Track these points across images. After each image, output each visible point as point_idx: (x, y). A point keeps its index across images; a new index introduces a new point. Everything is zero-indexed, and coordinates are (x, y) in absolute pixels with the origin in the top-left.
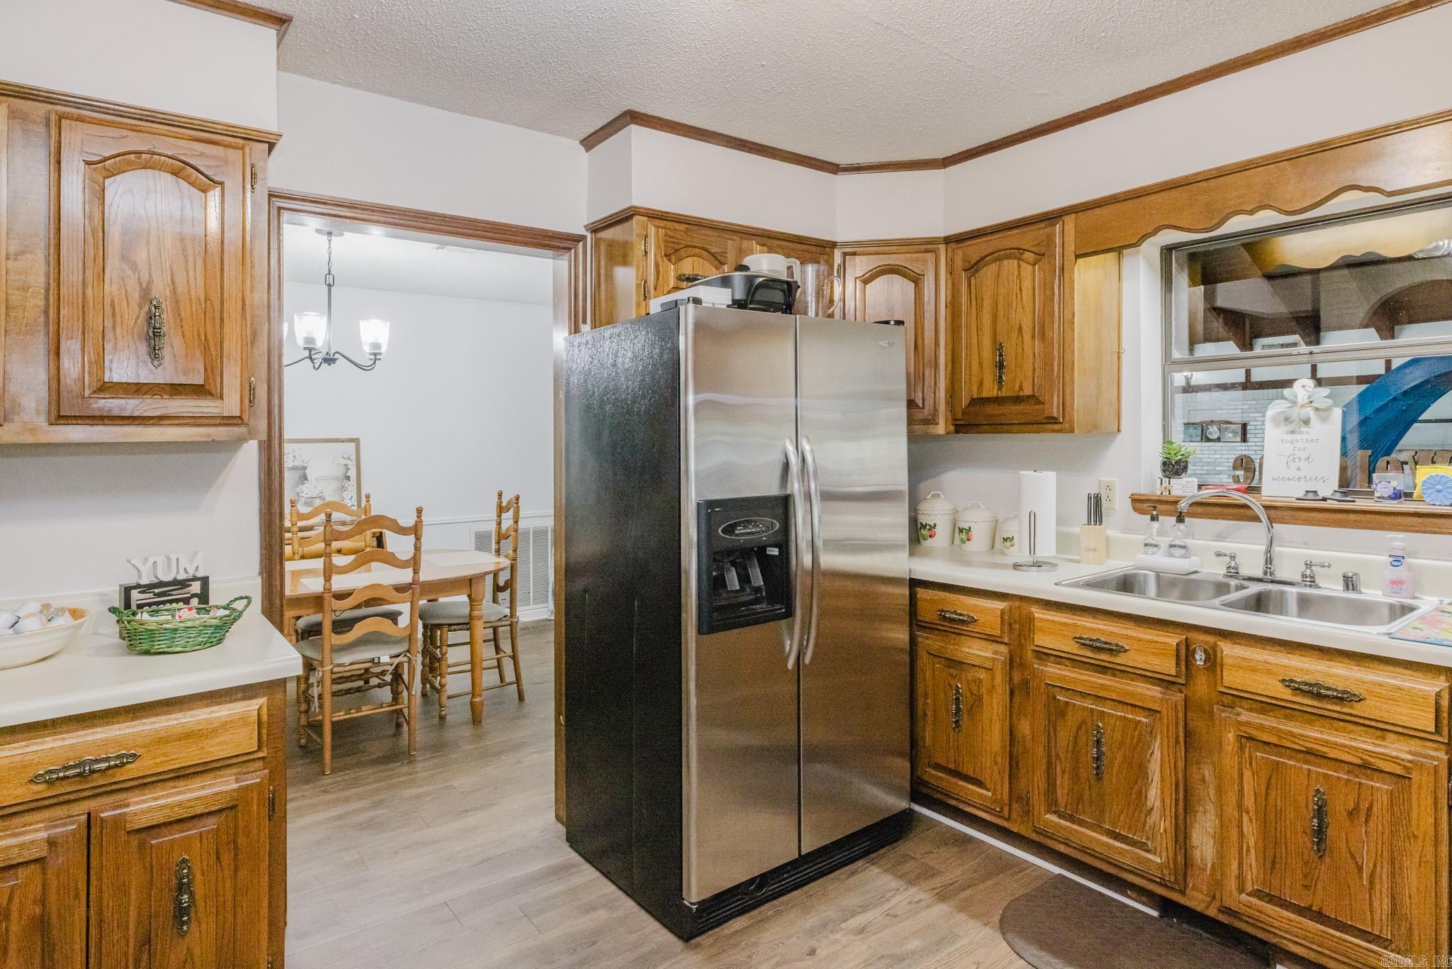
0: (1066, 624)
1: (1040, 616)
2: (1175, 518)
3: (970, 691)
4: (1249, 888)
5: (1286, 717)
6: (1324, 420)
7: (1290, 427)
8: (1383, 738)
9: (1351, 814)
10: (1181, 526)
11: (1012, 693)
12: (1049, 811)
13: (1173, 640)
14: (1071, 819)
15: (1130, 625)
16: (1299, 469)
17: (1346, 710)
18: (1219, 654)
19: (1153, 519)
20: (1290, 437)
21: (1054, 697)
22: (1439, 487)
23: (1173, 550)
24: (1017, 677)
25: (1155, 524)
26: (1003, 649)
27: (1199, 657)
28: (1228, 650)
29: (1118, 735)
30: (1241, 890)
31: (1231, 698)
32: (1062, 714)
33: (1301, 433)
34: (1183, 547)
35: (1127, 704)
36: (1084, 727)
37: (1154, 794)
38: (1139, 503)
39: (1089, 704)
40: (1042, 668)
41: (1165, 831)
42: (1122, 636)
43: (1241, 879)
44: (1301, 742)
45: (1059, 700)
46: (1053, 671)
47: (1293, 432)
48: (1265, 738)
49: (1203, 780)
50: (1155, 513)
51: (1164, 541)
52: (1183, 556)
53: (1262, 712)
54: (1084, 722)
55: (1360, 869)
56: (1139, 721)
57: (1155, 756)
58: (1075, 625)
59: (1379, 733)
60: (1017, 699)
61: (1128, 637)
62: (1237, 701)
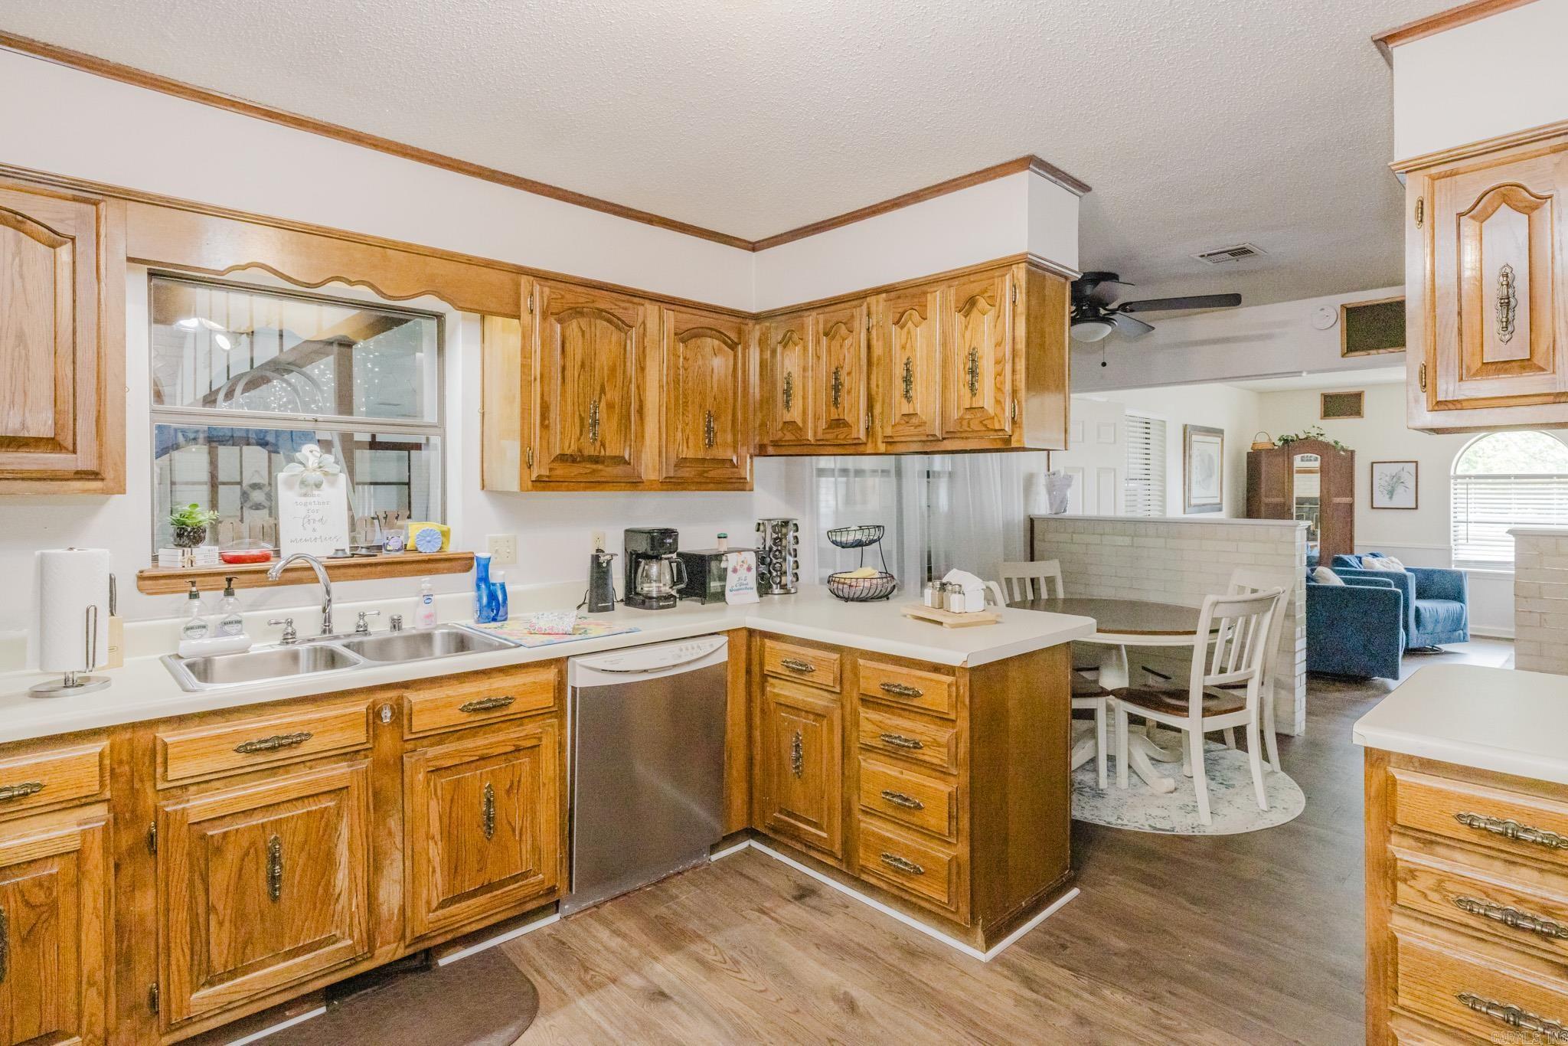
0: (219, 737)
1: (176, 739)
2: (222, 592)
3: (27, 903)
4: (434, 904)
5: (459, 739)
6: (332, 484)
7: (304, 491)
8: (521, 725)
9: (508, 792)
10: (231, 599)
11: (117, 867)
12: (195, 988)
13: (361, 707)
14: (233, 974)
15: (309, 707)
16: (314, 530)
17: (504, 713)
18: (406, 704)
19: (193, 596)
20: (303, 500)
21: (203, 837)
22: (428, 538)
23: (226, 628)
24: (126, 839)
25: (196, 602)
26: (100, 811)
27: (387, 714)
28: (414, 697)
29: (300, 838)
30: (429, 912)
31: (412, 742)
32: (219, 851)
33: (313, 496)
34: (239, 622)
35: (308, 797)
36: (252, 851)
37: (341, 879)
38: (145, 580)
39: (257, 820)
40: (180, 807)
41: (358, 907)
42: (303, 723)
43: (428, 903)
44: (476, 753)
45: (212, 836)
46: (199, 805)
47: (305, 495)
48: (449, 763)
49: (390, 833)
50: (194, 589)
51: (213, 619)
52: (240, 633)
53: (440, 743)
54: (253, 844)
55: (514, 830)
56: (326, 808)
57: (342, 837)
58: (238, 732)
59: (519, 722)
60: (128, 871)
61: (309, 722)
62: (418, 743)
